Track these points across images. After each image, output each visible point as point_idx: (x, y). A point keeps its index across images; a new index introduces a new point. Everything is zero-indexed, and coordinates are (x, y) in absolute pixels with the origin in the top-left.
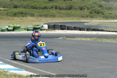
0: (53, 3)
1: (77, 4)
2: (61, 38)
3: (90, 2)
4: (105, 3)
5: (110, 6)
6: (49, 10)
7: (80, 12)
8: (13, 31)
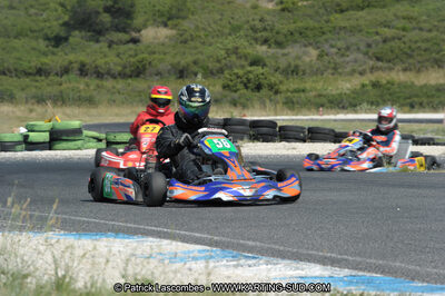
3: (211, 49)
6: (58, 79)
8: (50, 149)
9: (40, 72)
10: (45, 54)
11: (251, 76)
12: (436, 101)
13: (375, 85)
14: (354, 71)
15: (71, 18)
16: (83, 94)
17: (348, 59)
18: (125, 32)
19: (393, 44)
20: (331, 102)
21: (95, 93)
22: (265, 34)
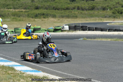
0: (75, 4)
1: (99, 4)
2: (81, 39)
3: (112, 2)
6: (72, 11)
7: (103, 13)
11: (120, 10)
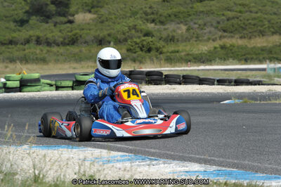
0: (28, 31)
1: (88, 31)
3: (119, 26)
4: (157, 27)
5: (171, 34)
8: (20, 91)
9: (11, 42)
10: (14, 31)
11: (145, 43)
12: (261, 57)
13: (223, 47)
14: (209, 39)
15: (30, 8)
16: (39, 56)
17: (205, 31)
18: (65, 16)
19: (233, 21)
20: (195, 58)
21: (46, 55)
22: (152, 16)
